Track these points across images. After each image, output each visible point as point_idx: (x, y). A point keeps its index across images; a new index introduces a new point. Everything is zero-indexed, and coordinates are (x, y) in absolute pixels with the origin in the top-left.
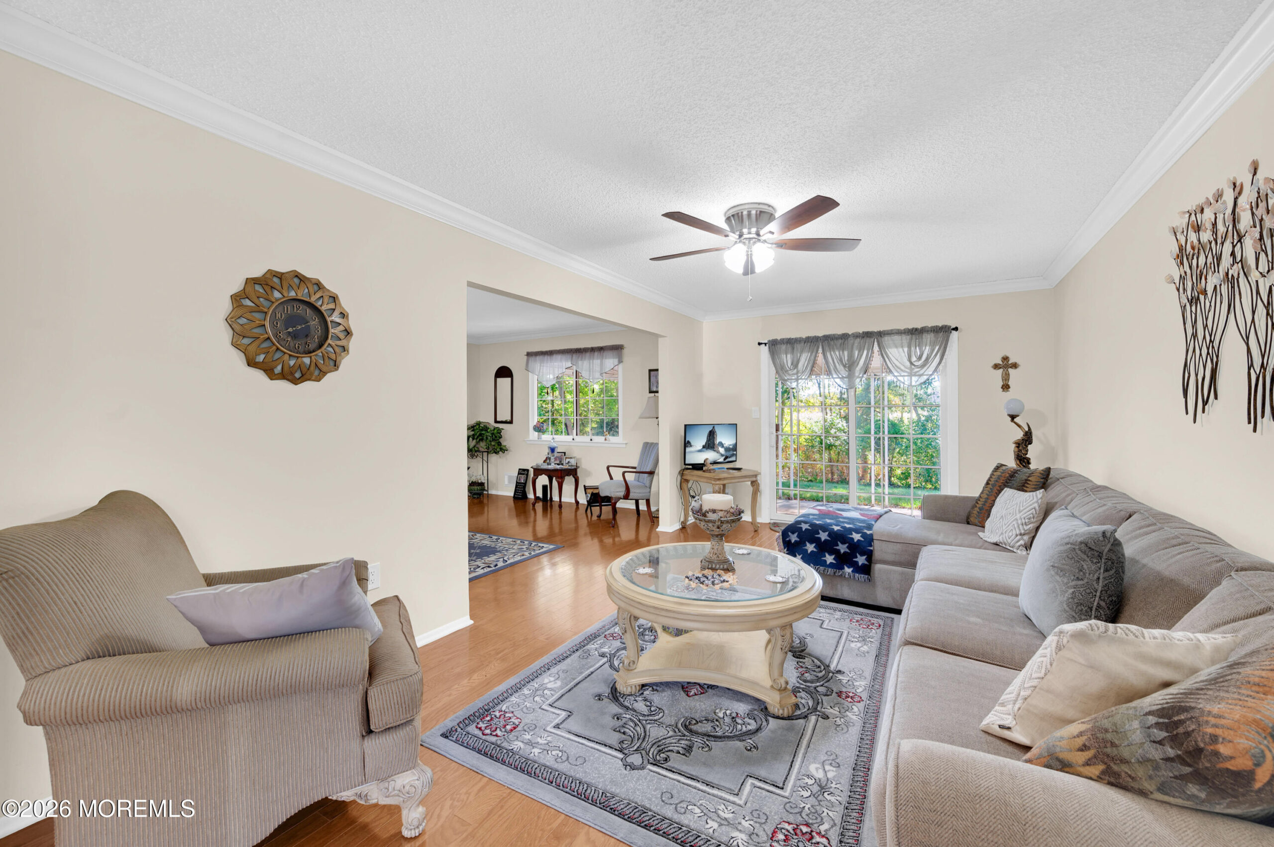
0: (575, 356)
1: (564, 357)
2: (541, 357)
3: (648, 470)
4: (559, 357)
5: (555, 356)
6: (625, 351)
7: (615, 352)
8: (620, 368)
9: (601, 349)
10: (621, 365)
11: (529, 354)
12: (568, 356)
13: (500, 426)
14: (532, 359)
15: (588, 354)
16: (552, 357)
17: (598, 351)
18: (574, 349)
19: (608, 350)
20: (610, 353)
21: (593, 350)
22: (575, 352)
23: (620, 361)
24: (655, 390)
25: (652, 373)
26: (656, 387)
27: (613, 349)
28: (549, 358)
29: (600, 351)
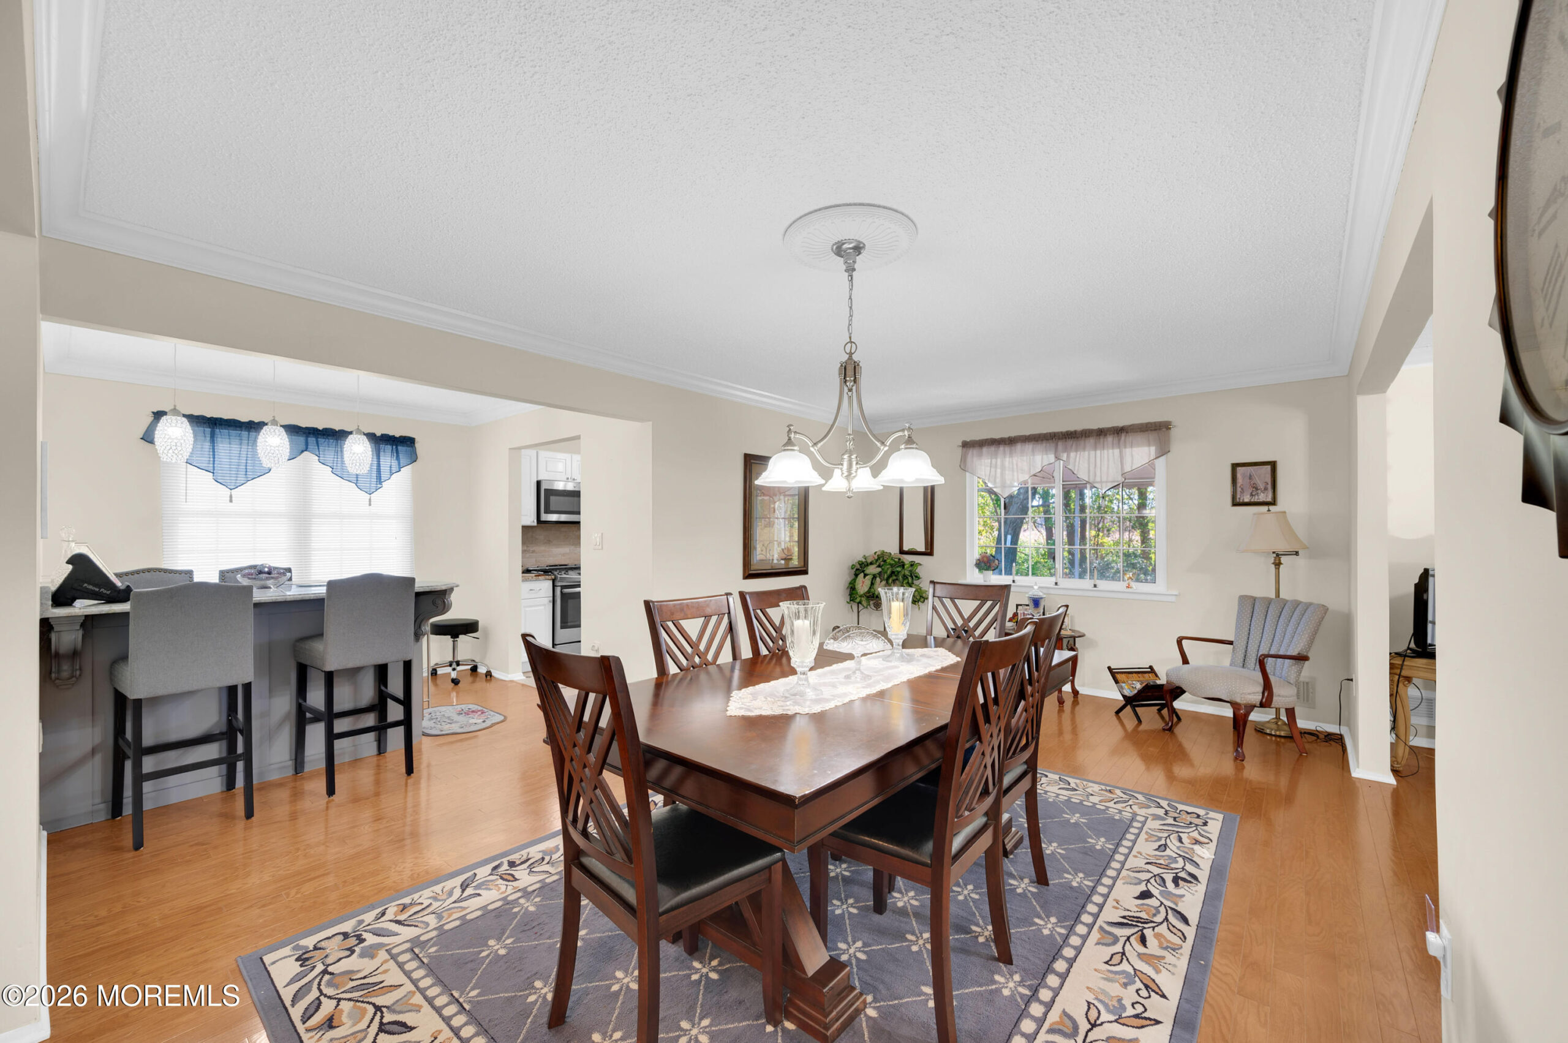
0: (1060, 444)
1: (1040, 447)
2: (993, 449)
3: (1293, 652)
4: (1029, 447)
5: (1019, 446)
6: (1174, 432)
7: (1152, 436)
8: (1161, 463)
9: (1119, 431)
10: (1163, 459)
11: (966, 445)
12: (1051, 445)
13: (908, 559)
14: (972, 453)
15: (1091, 441)
16: (1013, 448)
17: (1114, 434)
18: (1062, 432)
19: (1137, 432)
20: (1139, 437)
21: (1101, 433)
22: (1062, 439)
23: (1163, 451)
24: (1247, 500)
25: (1240, 470)
26: (1252, 495)
27: (1147, 430)
28: (1007, 449)
29: (1118, 434)
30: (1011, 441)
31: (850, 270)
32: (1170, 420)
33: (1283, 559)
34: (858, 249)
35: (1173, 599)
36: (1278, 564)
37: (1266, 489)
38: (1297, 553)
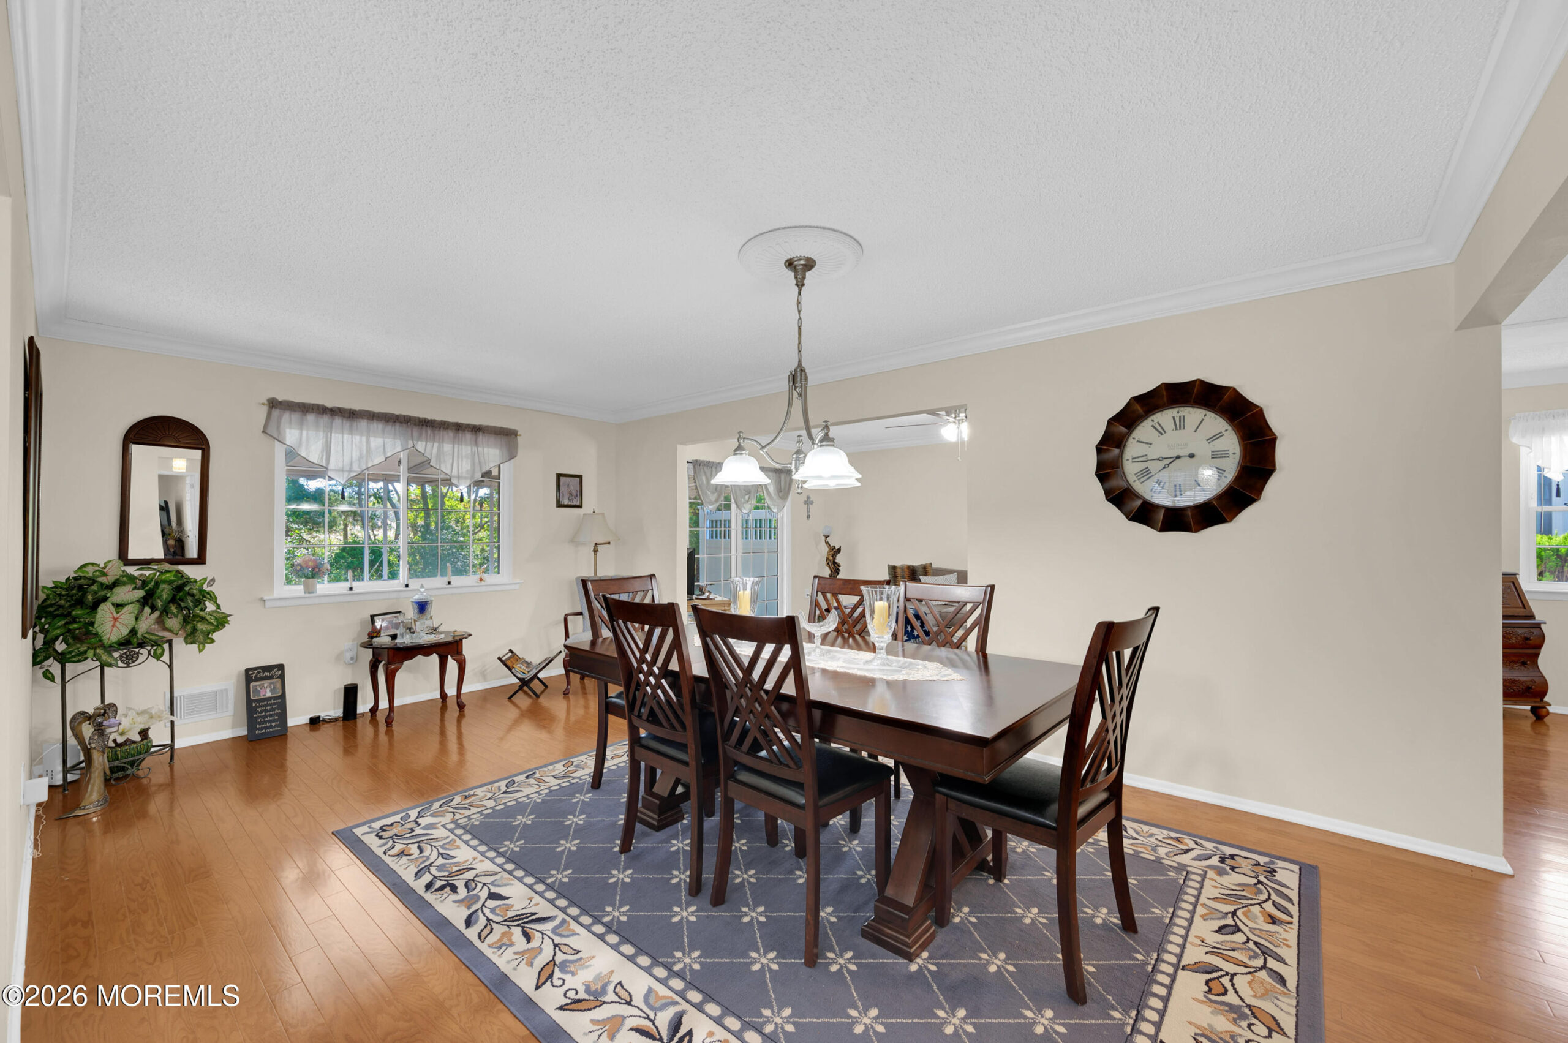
0: (416, 431)
1: (391, 429)
2: (325, 418)
4: (378, 426)
6: (520, 440)
7: (504, 440)
9: (476, 430)
10: (511, 462)
11: (274, 404)
14: (286, 418)
15: (450, 434)
16: (355, 424)
17: (472, 431)
18: (419, 418)
19: (491, 433)
20: (492, 439)
21: (459, 428)
22: (419, 425)
23: (512, 456)
24: (566, 503)
25: (563, 479)
26: (569, 500)
27: (500, 434)
28: (347, 424)
29: (475, 432)
30: (351, 415)
31: (800, 285)
32: (517, 429)
33: (600, 548)
34: (810, 264)
35: (517, 587)
36: (595, 551)
37: (577, 496)
38: (609, 543)
